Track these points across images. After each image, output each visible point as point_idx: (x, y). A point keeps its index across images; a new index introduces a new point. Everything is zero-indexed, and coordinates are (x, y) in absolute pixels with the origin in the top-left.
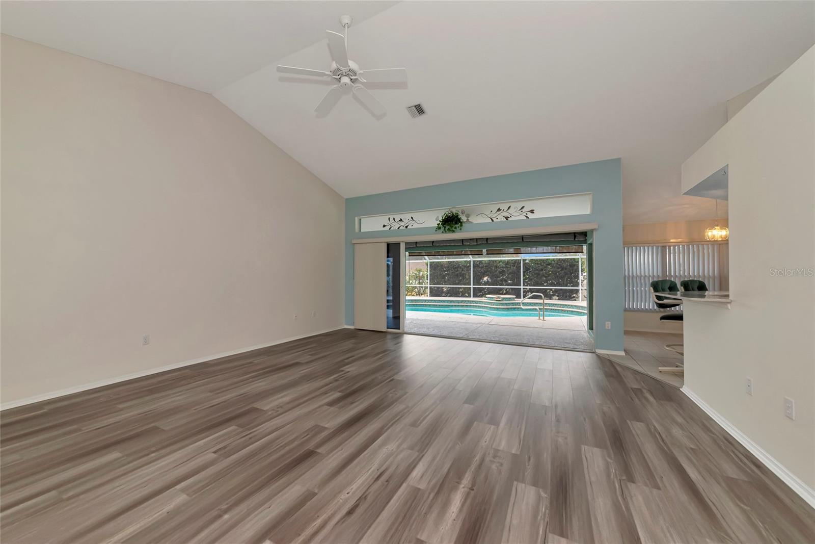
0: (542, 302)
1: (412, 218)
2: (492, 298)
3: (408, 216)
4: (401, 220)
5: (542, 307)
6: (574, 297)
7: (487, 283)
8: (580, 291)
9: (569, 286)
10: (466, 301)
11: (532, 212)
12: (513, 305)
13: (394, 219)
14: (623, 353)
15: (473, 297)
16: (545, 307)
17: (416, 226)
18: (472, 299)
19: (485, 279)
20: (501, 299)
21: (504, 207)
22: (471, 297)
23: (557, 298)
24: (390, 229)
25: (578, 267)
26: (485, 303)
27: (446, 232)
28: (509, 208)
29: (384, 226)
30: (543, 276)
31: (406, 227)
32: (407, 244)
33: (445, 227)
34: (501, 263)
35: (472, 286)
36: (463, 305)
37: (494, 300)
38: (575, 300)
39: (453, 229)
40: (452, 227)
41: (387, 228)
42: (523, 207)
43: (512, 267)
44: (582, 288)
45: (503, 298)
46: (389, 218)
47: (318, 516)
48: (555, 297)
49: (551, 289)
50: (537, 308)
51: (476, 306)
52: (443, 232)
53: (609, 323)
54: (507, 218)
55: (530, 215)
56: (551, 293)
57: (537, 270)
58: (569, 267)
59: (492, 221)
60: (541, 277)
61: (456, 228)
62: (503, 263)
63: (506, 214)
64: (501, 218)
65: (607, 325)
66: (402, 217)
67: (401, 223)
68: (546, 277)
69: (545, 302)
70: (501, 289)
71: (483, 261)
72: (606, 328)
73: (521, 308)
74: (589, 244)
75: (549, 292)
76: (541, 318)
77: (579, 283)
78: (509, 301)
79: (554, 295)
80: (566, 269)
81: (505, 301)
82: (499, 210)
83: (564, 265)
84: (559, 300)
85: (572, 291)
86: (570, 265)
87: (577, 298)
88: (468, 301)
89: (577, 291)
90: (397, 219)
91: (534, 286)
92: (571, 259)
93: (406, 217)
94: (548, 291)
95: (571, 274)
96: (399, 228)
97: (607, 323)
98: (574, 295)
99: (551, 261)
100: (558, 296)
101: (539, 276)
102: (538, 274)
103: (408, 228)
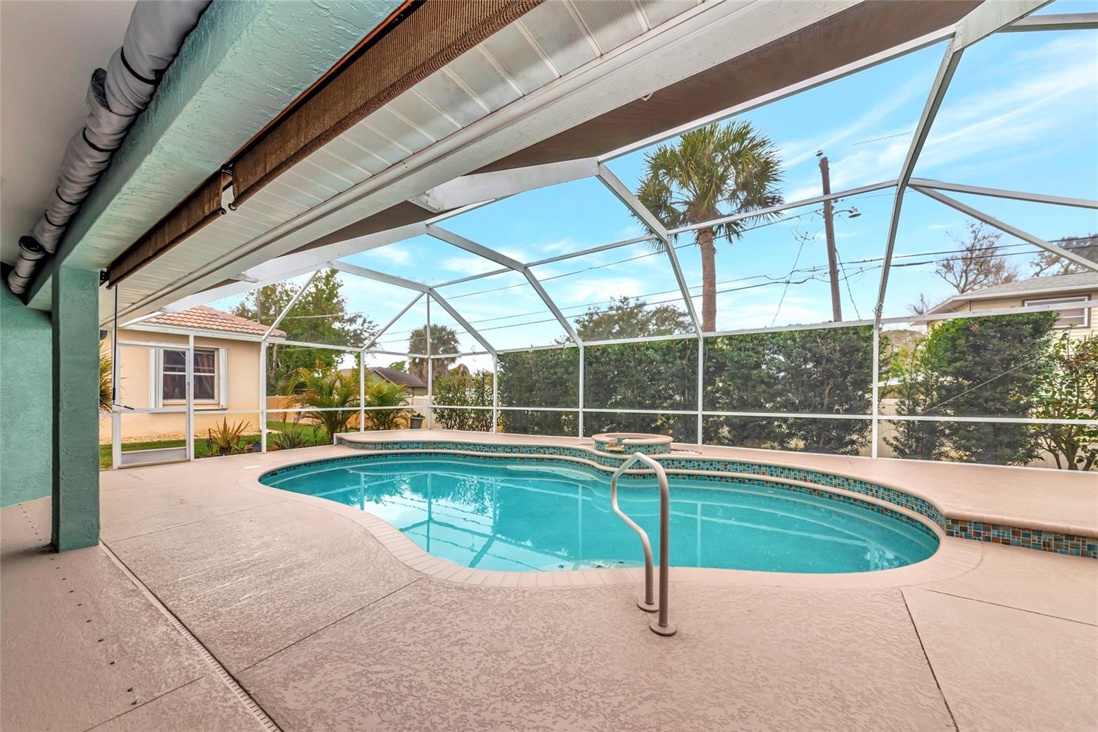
2: (602, 443)
6: (853, 442)
7: (620, 402)
8: (875, 426)
9: (838, 412)
15: (584, 436)
18: (579, 442)
22: (578, 436)
23: (801, 444)
25: (868, 353)
30: (763, 382)
34: (650, 352)
35: (581, 409)
36: (542, 459)
38: (857, 453)
43: (678, 362)
44: (881, 417)
48: (793, 443)
49: (785, 420)
56: (784, 428)
57: (744, 366)
58: (838, 355)
60: (754, 387)
62: (656, 351)
68: (768, 385)
70: (654, 418)
71: (609, 346)
75: (780, 426)
77: (869, 403)
79: (791, 435)
80: (829, 360)
83: (824, 350)
84: (806, 449)
85: (847, 426)
86: (842, 350)
87: (862, 445)
88: (554, 448)
89: (866, 425)
91: (734, 409)
94: (776, 423)
95: (845, 375)
98: (855, 437)
100: (805, 438)
101: (750, 384)
102: (747, 378)
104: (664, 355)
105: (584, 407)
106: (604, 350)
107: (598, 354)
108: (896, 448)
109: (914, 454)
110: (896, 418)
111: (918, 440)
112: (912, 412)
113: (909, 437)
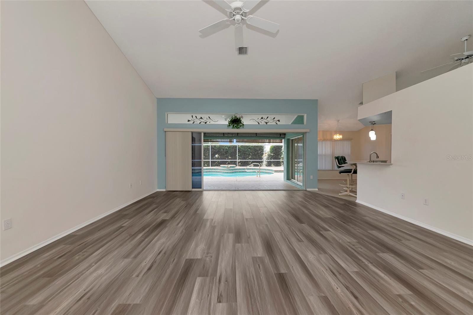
0: (259, 168)
1: (209, 117)
2: (225, 166)
3: (207, 116)
4: (201, 118)
5: (259, 171)
7: (218, 158)
8: (264, 162)
9: (259, 160)
10: (208, 169)
11: (279, 121)
12: (235, 170)
13: (196, 117)
14: (317, 190)
15: (211, 166)
16: (260, 171)
17: (212, 123)
18: (210, 167)
19: (217, 156)
20: (229, 167)
21: (265, 117)
22: (209, 166)
24: (193, 123)
26: (220, 170)
27: (234, 128)
28: (268, 117)
29: (189, 121)
31: (206, 123)
32: (205, 133)
33: (233, 125)
35: (210, 160)
36: (207, 172)
37: (226, 168)
39: (239, 126)
40: (238, 125)
41: (191, 122)
42: (274, 118)
43: (232, 150)
45: (231, 167)
46: (192, 116)
47: (349, 308)
50: (256, 171)
51: (214, 171)
52: (232, 128)
53: (312, 176)
54: (266, 123)
55: (278, 122)
57: (244, 151)
59: (259, 124)
60: (246, 155)
61: (240, 126)
62: (227, 147)
63: (266, 121)
64: (263, 122)
65: (311, 177)
66: (203, 116)
67: (202, 120)
68: (248, 155)
69: (260, 168)
70: (227, 162)
71: (217, 145)
72: (311, 178)
73: (246, 171)
74: (287, 139)
75: (249, 162)
76: (258, 176)
77: (263, 158)
78: (234, 168)
79: (251, 164)
81: (232, 168)
82: (262, 118)
83: (257, 149)
85: (259, 162)
86: (259, 149)
87: (262, 165)
88: (210, 169)
89: (262, 162)
90: (199, 117)
91: (242, 159)
92: (260, 146)
93: (205, 117)
96: (200, 123)
97: (311, 176)
99: (251, 147)
103: (207, 123)
104: (229, 148)
105: (211, 160)
106: (215, 146)
107: (213, 147)
108: (266, 166)
109: (268, 166)
110: (266, 160)
111: (269, 164)
112: (268, 159)
113: (268, 163)
